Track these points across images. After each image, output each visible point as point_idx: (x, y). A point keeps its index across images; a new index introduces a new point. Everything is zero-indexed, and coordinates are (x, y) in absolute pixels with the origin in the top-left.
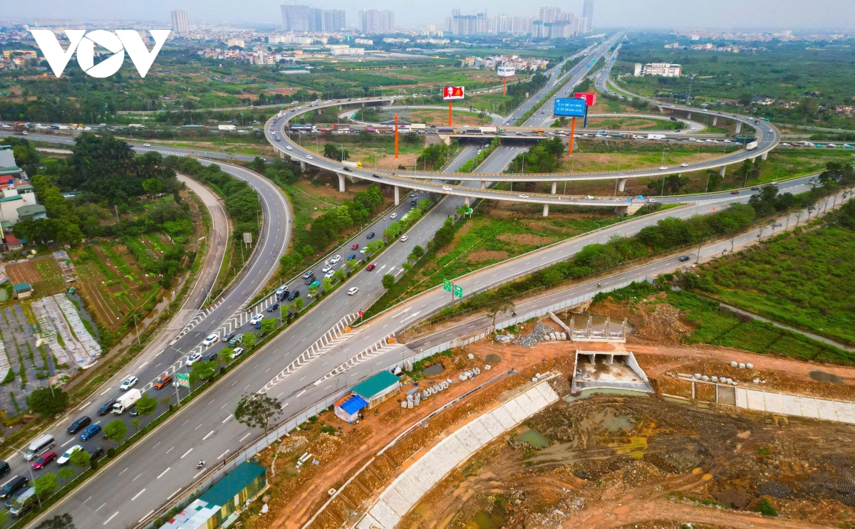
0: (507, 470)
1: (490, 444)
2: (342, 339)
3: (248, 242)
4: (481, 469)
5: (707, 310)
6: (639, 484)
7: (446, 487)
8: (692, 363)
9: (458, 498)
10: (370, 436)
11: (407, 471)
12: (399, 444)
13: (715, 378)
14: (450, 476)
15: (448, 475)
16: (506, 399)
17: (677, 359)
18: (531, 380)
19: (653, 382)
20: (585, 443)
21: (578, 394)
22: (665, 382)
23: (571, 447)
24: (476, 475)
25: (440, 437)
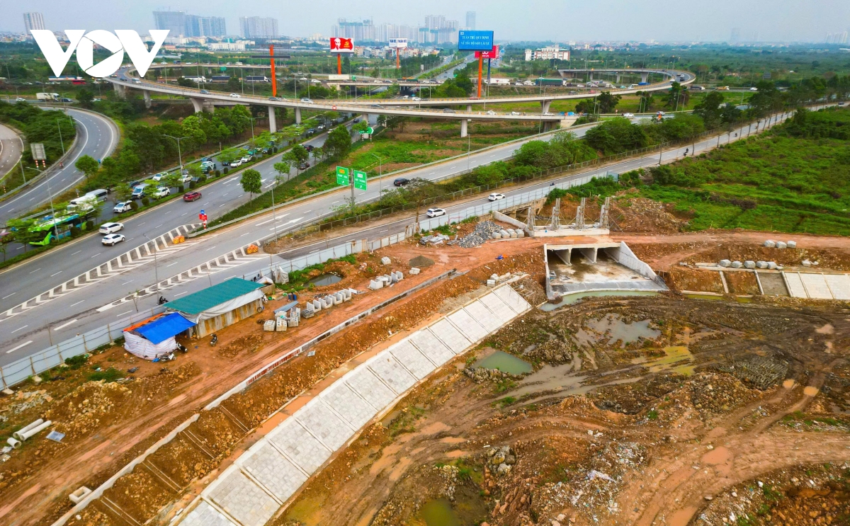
0: (470, 416)
1: (432, 377)
2: (168, 251)
3: (40, 157)
4: (422, 419)
5: (696, 201)
6: (726, 407)
7: (354, 460)
8: (710, 249)
9: (381, 477)
10: (195, 379)
11: (270, 436)
12: (255, 388)
13: (751, 263)
14: (361, 438)
15: (357, 436)
16: (449, 310)
17: (687, 247)
18: (486, 284)
19: (664, 277)
20: (593, 362)
21: (558, 300)
22: (682, 275)
23: (572, 370)
24: (412, 431)
25: (339, 371)
